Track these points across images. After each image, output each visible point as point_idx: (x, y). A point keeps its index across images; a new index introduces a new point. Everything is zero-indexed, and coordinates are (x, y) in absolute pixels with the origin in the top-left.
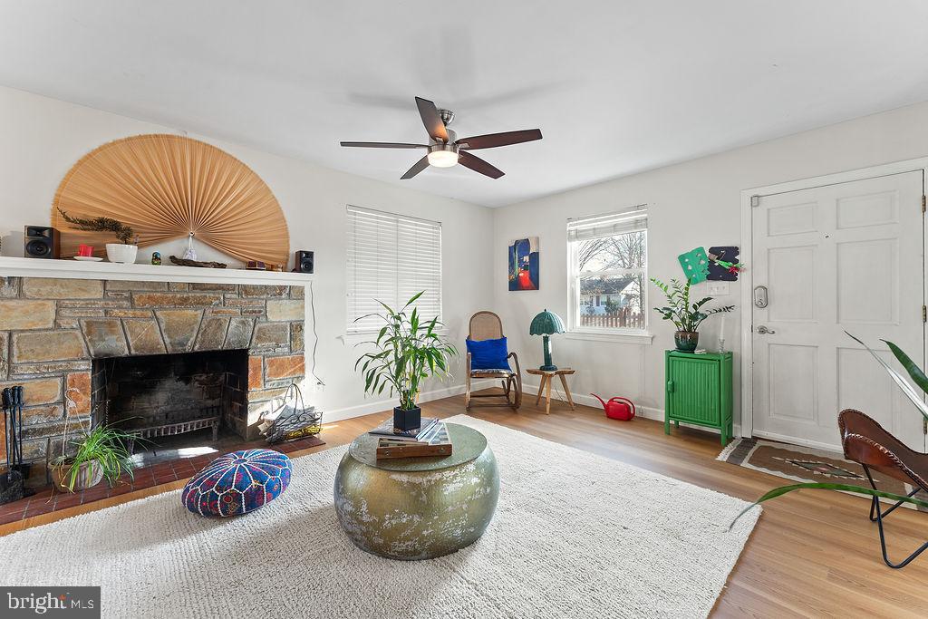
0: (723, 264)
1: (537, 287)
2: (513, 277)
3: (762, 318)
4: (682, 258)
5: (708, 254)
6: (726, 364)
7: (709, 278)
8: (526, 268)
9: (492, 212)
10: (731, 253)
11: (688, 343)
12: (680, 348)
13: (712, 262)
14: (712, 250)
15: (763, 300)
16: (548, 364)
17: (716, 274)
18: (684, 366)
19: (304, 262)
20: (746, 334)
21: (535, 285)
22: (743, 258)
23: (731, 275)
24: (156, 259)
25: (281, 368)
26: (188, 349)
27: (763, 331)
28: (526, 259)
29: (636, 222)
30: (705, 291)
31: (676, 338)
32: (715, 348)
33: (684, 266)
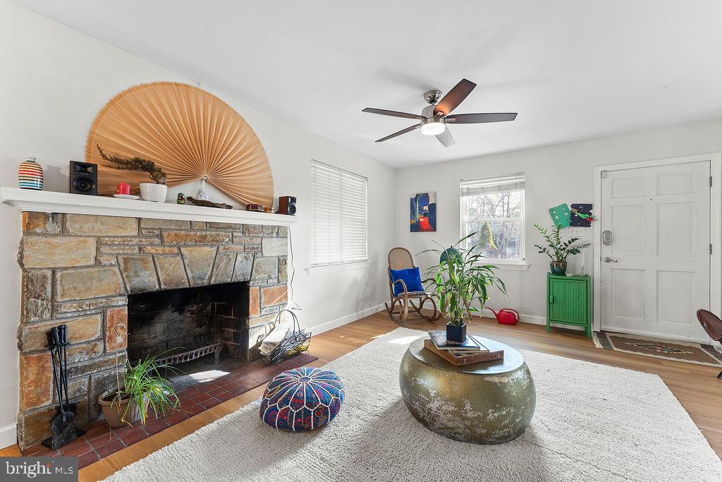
0: (581, 215)
1: (434, 229)
2: (414, 221)
3: (608, 251)
4: (551, 211)
5: (570, 209)
6: (586, 280)
7: (572, 225)
8: (425, 215)
9: (396, 171)
10: (587, 208)
11: (559, 269)
12: (554, 272)
13: (573, 214)
14: (573, 206)
15: (607, 238)
17: (575, 222)
18: (559, 284)
20: (597, 261)
21: (433, 227)
22: (595, 212)
23: (586, 223)
24: (181, 199)
25: (272, 297)
26: (206, 282)
27: (608, 260)
28: (426, 208)
29: (516, 184)
30: (568, 233)
31: (552, 266)
32: (579, 272)
33: (553, 216)
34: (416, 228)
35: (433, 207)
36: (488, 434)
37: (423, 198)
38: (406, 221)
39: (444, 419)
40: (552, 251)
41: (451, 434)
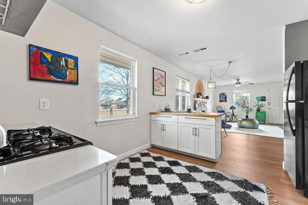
0: (263, 99)
2: (220, 99)
3: (269, 106)
4: (256, 98)
6: (265, 112)
8: (224, 98)
10: (265, 97)
11: (258, 110)
12: (257, 111)
13: (261, 98)
15: (269, 104)
16: (233, 115)
17: (262, 100)
18: (258, 113)
19: (207, 98)
20: (267, 108)
21: (226, 101)
22: (266, 98)
23: (264, 101)
27: (269, 108)
28: (224, 96)
29: (248, 92)
30: (260, 103)
31: (257, 109)
32: (263, 111)
33: (257, 99)
34: (221, 101)
35: (226, 96)
36: (254, 127)
37: (223, 94)
38: (218, 99)
39: (248, 126)
40: (257, 106)
41: (249, 128)
